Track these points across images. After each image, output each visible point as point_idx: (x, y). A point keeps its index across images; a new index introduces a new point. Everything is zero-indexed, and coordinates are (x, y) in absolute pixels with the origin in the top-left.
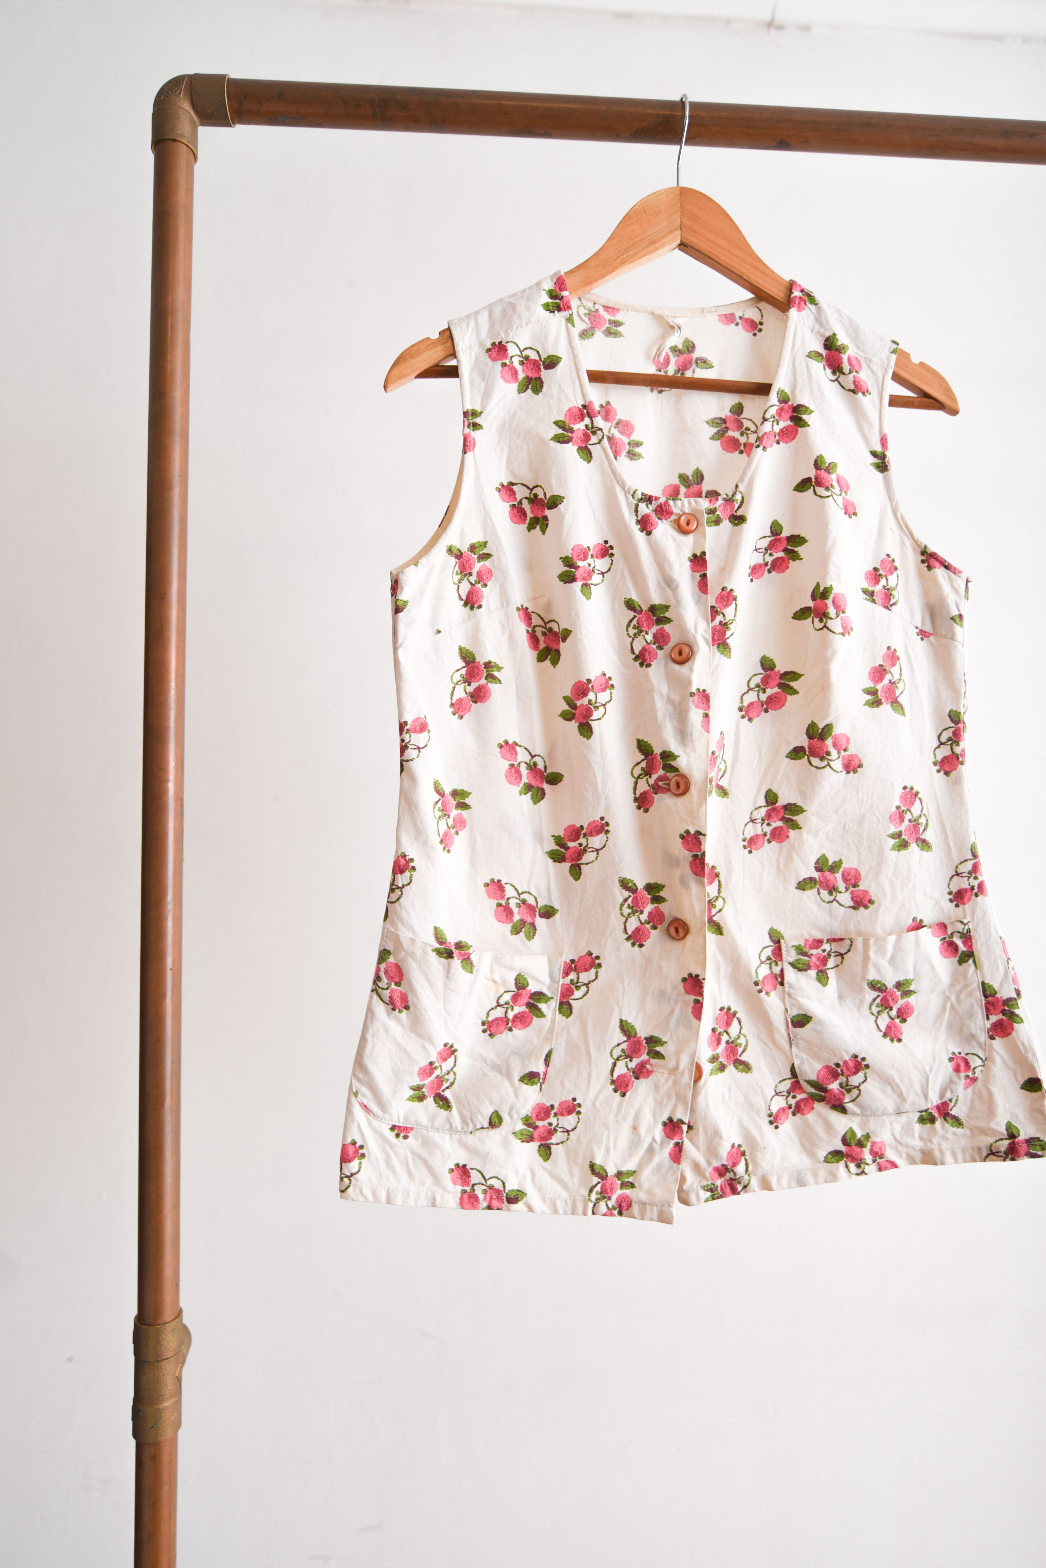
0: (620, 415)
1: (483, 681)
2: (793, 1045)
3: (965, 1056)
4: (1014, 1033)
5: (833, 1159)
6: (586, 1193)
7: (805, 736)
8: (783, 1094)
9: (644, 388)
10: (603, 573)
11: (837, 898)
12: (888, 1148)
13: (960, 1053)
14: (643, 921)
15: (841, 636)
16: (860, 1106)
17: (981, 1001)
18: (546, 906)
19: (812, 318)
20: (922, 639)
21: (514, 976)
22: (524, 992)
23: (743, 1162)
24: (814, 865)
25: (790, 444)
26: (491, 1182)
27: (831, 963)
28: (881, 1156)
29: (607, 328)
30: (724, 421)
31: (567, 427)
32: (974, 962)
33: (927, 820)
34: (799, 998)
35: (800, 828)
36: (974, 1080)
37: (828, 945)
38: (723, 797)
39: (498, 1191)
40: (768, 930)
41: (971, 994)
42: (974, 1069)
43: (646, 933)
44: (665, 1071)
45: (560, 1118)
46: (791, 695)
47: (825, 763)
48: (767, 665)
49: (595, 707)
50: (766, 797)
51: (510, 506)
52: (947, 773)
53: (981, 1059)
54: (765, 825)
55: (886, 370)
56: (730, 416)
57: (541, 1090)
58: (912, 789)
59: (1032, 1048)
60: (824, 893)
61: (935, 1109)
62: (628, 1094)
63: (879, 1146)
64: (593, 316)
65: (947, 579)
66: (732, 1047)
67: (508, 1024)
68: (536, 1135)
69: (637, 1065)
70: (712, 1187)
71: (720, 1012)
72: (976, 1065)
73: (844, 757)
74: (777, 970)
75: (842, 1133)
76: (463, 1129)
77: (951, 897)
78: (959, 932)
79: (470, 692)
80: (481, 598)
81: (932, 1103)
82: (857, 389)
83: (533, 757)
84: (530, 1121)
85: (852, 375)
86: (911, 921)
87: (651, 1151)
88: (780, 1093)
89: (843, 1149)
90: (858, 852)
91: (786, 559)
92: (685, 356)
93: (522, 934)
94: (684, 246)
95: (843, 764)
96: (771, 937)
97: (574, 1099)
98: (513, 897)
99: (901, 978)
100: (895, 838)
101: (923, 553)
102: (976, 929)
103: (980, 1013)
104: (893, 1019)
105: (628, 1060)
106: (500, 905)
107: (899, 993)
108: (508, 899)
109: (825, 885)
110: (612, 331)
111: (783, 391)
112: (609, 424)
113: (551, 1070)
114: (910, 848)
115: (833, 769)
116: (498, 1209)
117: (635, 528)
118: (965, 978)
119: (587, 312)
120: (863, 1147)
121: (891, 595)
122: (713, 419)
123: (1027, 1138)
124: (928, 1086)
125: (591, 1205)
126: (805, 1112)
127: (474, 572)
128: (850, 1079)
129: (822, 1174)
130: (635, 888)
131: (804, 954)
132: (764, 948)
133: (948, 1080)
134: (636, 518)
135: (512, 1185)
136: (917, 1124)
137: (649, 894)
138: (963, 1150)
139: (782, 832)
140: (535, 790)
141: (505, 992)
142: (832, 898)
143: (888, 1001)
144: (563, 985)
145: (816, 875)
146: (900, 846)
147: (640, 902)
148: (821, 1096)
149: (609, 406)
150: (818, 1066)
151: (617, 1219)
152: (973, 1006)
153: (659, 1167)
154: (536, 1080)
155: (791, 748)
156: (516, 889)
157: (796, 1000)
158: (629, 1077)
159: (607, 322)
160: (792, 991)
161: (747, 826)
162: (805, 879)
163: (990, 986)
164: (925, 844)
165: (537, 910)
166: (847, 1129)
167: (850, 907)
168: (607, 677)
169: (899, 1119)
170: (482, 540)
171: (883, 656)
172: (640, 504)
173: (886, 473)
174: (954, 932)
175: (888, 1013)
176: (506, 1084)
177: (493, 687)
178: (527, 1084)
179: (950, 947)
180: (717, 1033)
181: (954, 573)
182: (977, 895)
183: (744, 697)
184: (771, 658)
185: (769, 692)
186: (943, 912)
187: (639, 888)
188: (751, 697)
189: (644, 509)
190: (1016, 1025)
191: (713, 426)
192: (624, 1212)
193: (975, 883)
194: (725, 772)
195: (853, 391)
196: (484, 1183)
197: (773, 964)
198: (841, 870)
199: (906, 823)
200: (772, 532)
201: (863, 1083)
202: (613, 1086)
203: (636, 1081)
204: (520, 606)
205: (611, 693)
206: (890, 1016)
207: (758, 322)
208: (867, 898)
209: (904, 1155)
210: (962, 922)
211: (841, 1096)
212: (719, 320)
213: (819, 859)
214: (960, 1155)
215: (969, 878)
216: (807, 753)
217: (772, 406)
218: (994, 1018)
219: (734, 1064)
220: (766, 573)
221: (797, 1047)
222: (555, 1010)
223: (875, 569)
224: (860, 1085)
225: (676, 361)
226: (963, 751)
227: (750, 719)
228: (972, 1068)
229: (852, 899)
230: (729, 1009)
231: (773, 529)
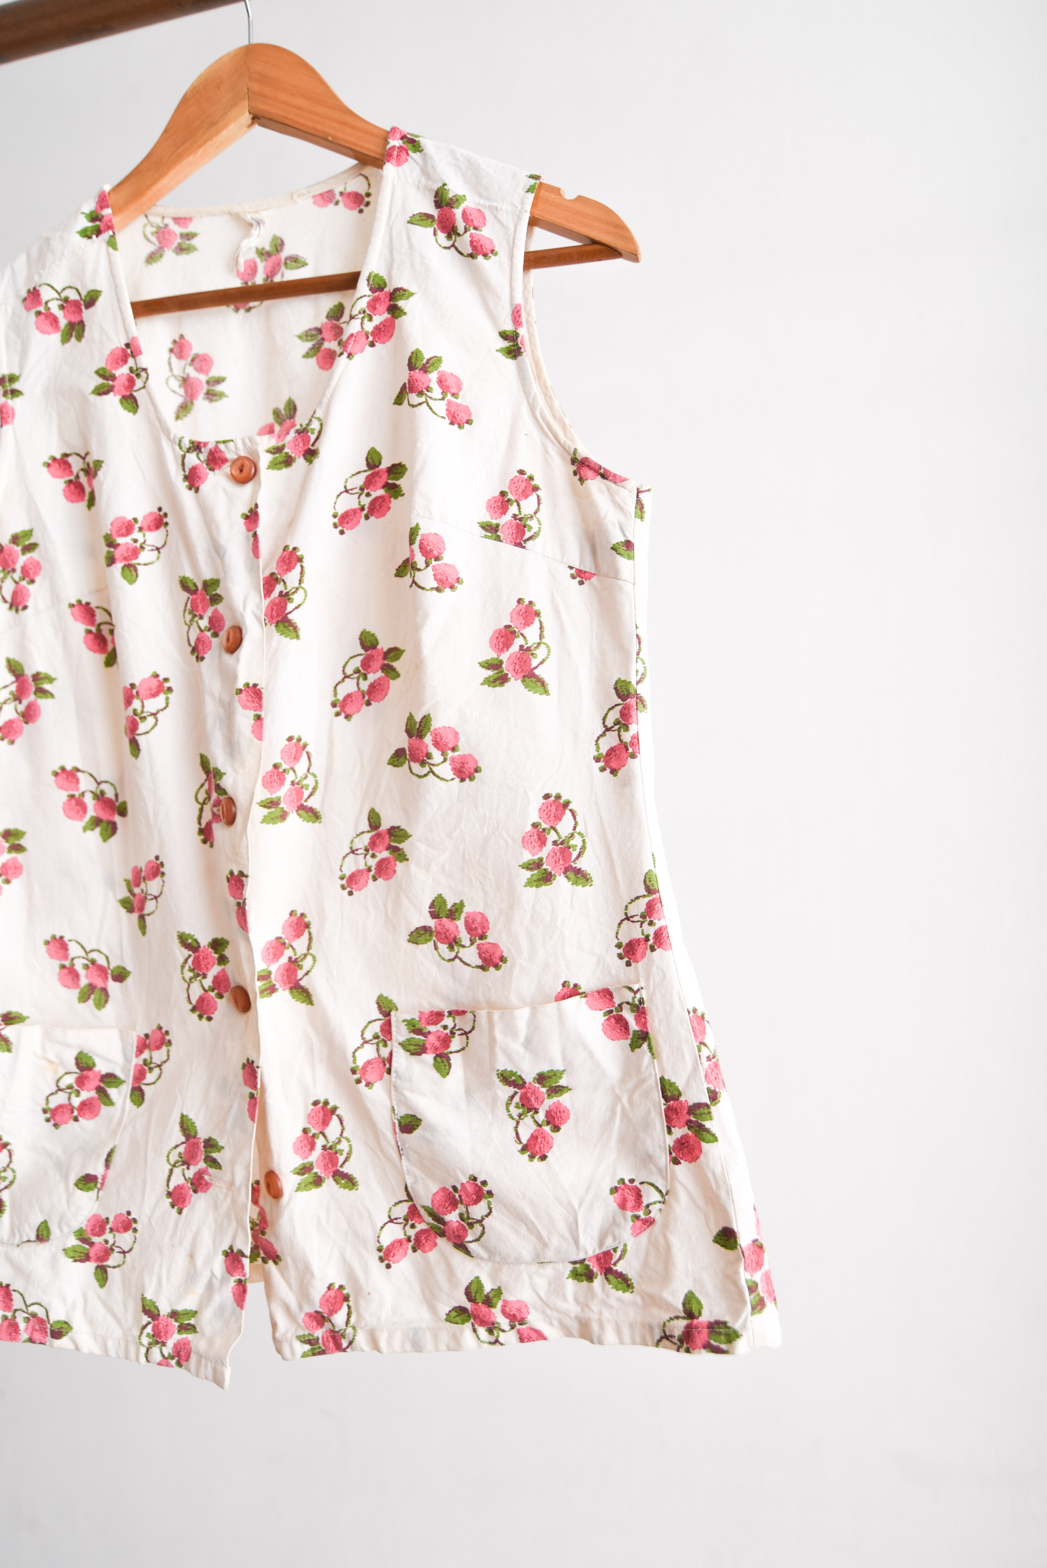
0: (197, 349)
1: (32, 697)
2: (403, 1157)
3: (639, 1186)
4: (702, 1157)
5: (458, 1318)
6: (136, 1333)
7: (405, 735)
8: (399, 1221)
9: (224, 308)
10: (158, 549)
11: (460, 955)
12: (531, 1310)
13: (632, 1181)
14: (207, 988)
15: (435, 592)
16: (486, 1248)
17: (660, 1106)
18: (118, 967)
19: (417, 170)
20: (581, 583)
21: (74, 1053)
22: (90, 1074)
23: (344, 1309)
24: (428, 910)
25: (388, 344)
26: (34, 1309)
27: (456, 1043)
28: (522, 1322)
29: (179, 244)
30: (319, 331)
31: (107, 375)
32: (650, 1048)
33: (584, 841)
34: (406, 1093)
35: (407, 860)
36: (649, 1222)
37: (451, 1019)
38: (314, 822)
39: (41, 1321)
40: (376, 998)
41: (646, 1095)
42: (648, 1206)
43: (212, 1002)
44: (222, 1186)
45: (116, 1234)
46: (393, 679)
47: (427, 769)
48: (368, 642)
49: (141, 718)
50: (369, 819)
51: (65, 482)
52: (614, 772)
53: (660, 1192)
54: (368, 856)
55: (519, 218)
56: (326, 323)
57: (98, 1198)
58: (558, 797)
59: (725, 1182)
60: (443, 948)
61: (594, 1260)
62: (185, 1211)
63: (517, 1306)
64: (162, 234)
65: (606, 492)
66: (331, 1153)
67: (72, 1112)
68: (92, 1254)
69: (195, 1174)
70: (311, 1338)
71: (313, 1107)
72: (651, 1201)
73: (453, 760)
74: (385, 1052)
75: (466, 1284)
76: (8, 1240)
77: (621, 951)
78: (628, 1003)
79: (22, 712)
80: (26, 598)
81: (586, 1253)
82: (478, 250)
83: (99, 784)
84: (85, 1236)
85: (468, 234)
86: (561, 987)
87: (210, 1287)
88: (396, 1219)
89: (468, 1305)
90: (483, 890)
91: (387, 498)
92: (274, 258)
93: (91, 1002)
94: (257, 118)
95: (454, 769)
96: (380, 1008)
97: (129, 1213)
98: (79, 957)
99: (545, 1068)
100: (531, 869)
101: (574, 461)
102: (651, 999)
103: (659, 1122)
104: (540, 1126)
105: (185, 1167)
106: (63, 967)
107: (544, 1090)
108: (72, 959)
109: (443, 936)
110: (184, 246)
111: (376, 275)
112: (183, 362)
113: (111, 1173)
114: (554, 882)
115: (438, 777)
116: (41, 1343)
117: (181, 486)
118: (639, 1070)
119: (154, 230)
120: (491, 1307)
121: (525, 526)
122: (306, 332)
123: (712, 1320)
124: (577, 1228)
125: (143, 1350)
126: (427, 1248)
127: (18, 567)
128: (471, 1209)
129: (444, 1337)
130: (195, 945)
131: (418, 1031)
132: (370, 1022)
133: (611, 1220)
134: (182, 473)
135: (57, 1315)
136: (570, 1280)
137: (216, 953)
138: (631, 1326)
139: (389, 866)
140: (104, 824)
141: (66, 1073)
142: (453, 954)
143: (529, 1100)
144: (136, 1065)
145: (431, 923)
146: (539, 880)
147: (202, 963)
148: (440, 1228)
149: (183, 341)
150: (434, 1188)
151: (174, 1371)
152: (649, 1112)
153: (222, 1309)
154: (92, 1184)
155: (393, 752)
156: (83, 947)
157: (403, 1095)
158: (187, 1189)
159: (179, 237)
160: (399, 1082)
161: (347, 859)
162: (417, 929)
163: (672, 1085)
164: (580, 876)
165: (109, 972)
166: (473, 1278)
167: (478, 967)
168: (161, 678)
169: (541, 1271)
170: (27, 527)
171: (511, 614)
172: (188, 455)
173: (519, 358)
174: (622, 1003)
175: (533, 1117)
176: (61, 1187)
177: (44, 704)
178: (81, 1189)
179: (616, 1024)
180: (310, 1135)
181: (615, 483)
182: (653, 949)
183: (338, 688)
184: (372, 632)
185: (372, 677)
186: (610, 973)
187: (202, 945)
188: (349, 687)
189: (192, 459)
190: (704, 1145)
191: (307, 341)
192: (184, 1364)
193: (651, 931)
194: (315, 789)
195: (471, 256)
196: (25, 1310)
197: (381, 1045)
198: (463, 915)
199: (549, 846)
200: (368, 464)
201: (487, 1216)
202: (170, 1200)
203: (194, 1194)
204: (74, 602)
205: (167, 699)
206: (536, 1122)
207: (364, 194)
208: (497, 955)
209: (555, 1323)
210: (630, 989)
211: (461, 1233)
212: (314, 203)
213: (434, 901)
214: (626, 1332)
215: (642, 923)
216: (408, 757)
217: (361, 297)
218: (679, 1132)
219: (333, 1176)
220: (363, 520)
221: (408, 1158)
222: (126, 1097)
223: (503, 494)
224: (483, 1219)
225: (265, 268)
226: (636, 738)
227: (348, 717)
228: (644, 1205)
229: (480, 955)
230: (326, 1103)
231: (370, 460)
